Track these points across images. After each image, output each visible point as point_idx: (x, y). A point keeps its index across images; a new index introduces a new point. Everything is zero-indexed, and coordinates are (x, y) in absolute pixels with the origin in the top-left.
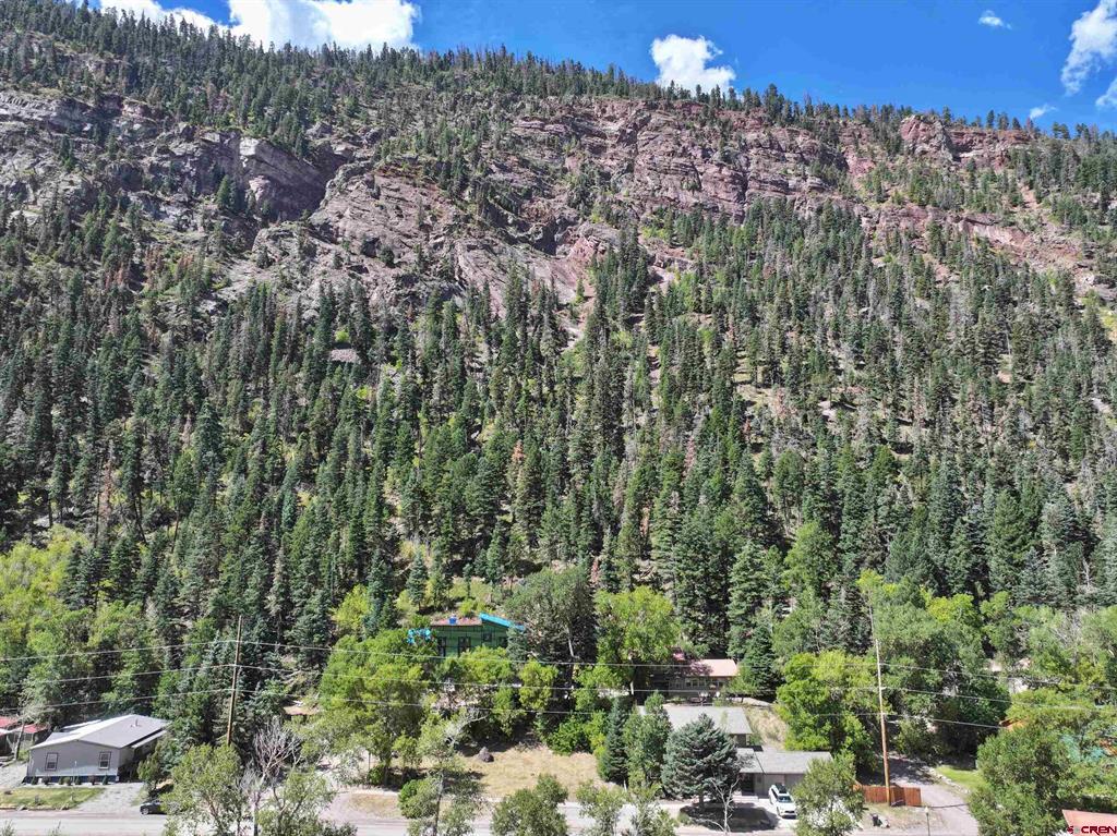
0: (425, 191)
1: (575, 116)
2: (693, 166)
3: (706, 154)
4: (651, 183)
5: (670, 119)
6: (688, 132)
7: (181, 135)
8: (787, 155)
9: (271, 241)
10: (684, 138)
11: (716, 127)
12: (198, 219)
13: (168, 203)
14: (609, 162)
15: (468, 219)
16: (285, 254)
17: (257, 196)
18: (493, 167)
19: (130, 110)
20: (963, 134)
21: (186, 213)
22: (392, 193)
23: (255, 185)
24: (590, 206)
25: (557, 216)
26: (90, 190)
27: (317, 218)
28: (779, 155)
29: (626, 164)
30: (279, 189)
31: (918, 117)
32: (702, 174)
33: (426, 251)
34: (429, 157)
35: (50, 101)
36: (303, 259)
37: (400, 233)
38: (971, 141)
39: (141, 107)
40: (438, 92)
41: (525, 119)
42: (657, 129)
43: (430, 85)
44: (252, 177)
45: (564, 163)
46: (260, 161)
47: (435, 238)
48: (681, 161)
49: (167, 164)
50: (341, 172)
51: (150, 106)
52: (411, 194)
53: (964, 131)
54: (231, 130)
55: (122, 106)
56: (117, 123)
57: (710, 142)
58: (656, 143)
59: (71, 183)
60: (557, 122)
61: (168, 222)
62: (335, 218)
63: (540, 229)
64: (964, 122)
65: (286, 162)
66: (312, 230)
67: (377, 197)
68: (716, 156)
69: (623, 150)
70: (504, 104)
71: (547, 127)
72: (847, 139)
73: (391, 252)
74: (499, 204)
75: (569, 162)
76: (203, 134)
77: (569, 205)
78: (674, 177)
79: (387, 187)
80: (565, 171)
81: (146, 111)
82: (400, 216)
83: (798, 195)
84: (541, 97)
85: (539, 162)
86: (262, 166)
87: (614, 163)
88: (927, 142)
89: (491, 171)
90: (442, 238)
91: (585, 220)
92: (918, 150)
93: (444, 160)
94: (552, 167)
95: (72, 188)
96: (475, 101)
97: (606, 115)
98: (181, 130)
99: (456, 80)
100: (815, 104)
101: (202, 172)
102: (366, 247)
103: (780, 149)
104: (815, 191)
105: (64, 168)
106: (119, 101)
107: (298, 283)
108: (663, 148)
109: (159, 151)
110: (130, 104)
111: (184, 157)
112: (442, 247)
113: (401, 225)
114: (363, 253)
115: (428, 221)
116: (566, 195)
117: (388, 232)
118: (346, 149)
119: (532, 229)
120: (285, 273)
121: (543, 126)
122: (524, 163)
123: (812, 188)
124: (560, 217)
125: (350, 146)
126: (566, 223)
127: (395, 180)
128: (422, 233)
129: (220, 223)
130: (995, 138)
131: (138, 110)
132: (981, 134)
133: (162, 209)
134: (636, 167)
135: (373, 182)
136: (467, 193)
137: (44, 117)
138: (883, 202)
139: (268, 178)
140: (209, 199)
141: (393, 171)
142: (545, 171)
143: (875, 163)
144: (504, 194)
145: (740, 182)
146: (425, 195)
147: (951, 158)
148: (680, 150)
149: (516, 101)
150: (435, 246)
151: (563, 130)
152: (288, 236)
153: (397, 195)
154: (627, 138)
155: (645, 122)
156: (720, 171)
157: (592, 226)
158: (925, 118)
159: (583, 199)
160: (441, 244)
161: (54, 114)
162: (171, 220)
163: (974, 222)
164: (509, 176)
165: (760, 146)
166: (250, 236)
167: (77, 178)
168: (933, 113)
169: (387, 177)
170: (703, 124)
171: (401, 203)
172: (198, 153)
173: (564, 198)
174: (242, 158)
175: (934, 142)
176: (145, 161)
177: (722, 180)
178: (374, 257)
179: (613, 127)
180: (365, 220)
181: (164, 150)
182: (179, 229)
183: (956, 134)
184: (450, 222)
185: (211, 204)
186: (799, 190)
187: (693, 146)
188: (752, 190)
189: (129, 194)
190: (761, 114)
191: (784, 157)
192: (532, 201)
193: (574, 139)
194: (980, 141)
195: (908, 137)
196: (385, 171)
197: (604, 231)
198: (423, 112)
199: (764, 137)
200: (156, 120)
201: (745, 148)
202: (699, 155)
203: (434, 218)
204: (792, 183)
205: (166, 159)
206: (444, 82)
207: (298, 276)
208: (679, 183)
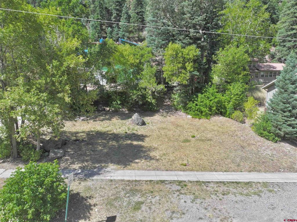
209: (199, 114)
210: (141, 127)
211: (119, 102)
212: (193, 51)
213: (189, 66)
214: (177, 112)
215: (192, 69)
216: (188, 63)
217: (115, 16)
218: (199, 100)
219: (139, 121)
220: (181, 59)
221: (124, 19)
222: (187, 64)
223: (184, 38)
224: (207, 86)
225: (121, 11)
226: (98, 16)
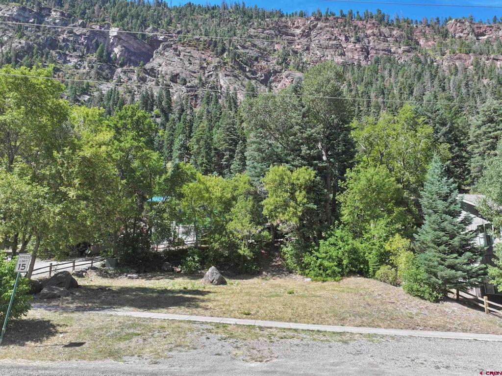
0: (203, 52)
1: (279, 26)
2: (341, 45)
3: (347, 39)
4: (319, 54)
5: (327, 24)
6: (337, 29)
7: (80, 25)
8: (388, 39)
9: (123, 73)
10: (335, 32)
11: (351, 28)
12: (86, 64)
13: (71, 56)
14: (297, 47)
15: (225, 64)
16: (130, 79)
17: (118, 56)
18: (239, 47)
19: (55, 14)
20: (481, 28)
21: (80, 61)
22: (187, 54)
23: (117, 50)
24: (288, 64)
25: (271, 69)
26: (30, 48)
27: (148, 66)
28: (385, 39)
29: (305, 47)
30: (129, 52)
31: (456, 20)
32: (345, 48)
33: (203, 79)
34: (206, 38)
35: (13, 8)
36: (139, 81)
37: (190, 71)
38: (485, 31)
39: (60, 12)
40: (212, 19)
41: (254, 29)
42: (321, 29)
43: (208, 16)
44: (116, 47)
45: (274, 47)
46: (120, 39)
47: (208, 73)
48: (335, 42)
49: (71, 39)
50: (161, 46)
51: (64, 12)
52: (196, 54)
53: (481, 26)
54: (105, 24)
55: (51, 12)
56: (48, 19)
57: (349, 34)
58: (321, 35)
59: (20, 43)
60: (270, 29)
61: (70, 65)
62: (157, 66)
63: (263, 75)
64: (481, 22)
65: (133, 40)
66: (145, 71)
67: (179, 55)
68: (352, 39)
69: (304, 41)
70: (244, 23)
71: (265, 32)
72: (418, 33)
73: (185, 80)
74: (242, 62)
75: (276, 47)
76: (91, 26)
77: (277, 64)
78: (331, 50)
79: (184, 51)
80: (275, 51)
81: (62, 14)
82: (191, 64)
83: (396, 55)
84: (262, 20)
85: (262, 46)
86: (121, 41)
87: (299, 47)
88: (462, 32)
89: (238, 48)
90: (212, 72)
91: (285, 70)
92: (457, 36)
93: (214, 40)
94: (268, 49)
95: (20, 45)
96: (229, 21)
97: (295, 26)
98: (80, 23)
99: (220, 14)
100: (401, 18)
101: (90, 43)
102: (173, 78)
103: (385, 36)
104: (406, 53)
105: (17, 37)
106: (50, 10)
107: (135, 91)
108: (325, 37)
109: (68, 32)
110: (55, 11)
111: (81, 35)
112: (212, 77)
113: (191, 67)
114: (170, 80)
115: (205, 65)
116: (276, 60)
117: (184, 71)
118: (165, 38)
119: (259, 74)
120: (129, 87)
121: (263, 31)
122: (254, 45)
123: (404, 51)
124: (273, 69)
125: (166, 37)
126: (276, 72)
127: (188, 48)
128: (201, 71)
129: (97, 65)
130: (498, 28)
131: (59, 14)
132: (490, 27)
133: (68, 59)
134: (311, 48)
135: (177, 49)
136: (225, 54)
137: (10, 15)
138: (444, 55)
139: (124, 47)
140: (93, 56)
141: (187, 44)
142: (265, 50)
143: (435, 41)
144: (244, 58)
145: (366, 51)
146: (203, 54)
147: (475, 39)
148: (334, 37)
149: (250, 22)
150: (208, 77)
151: (273, 33)
152: (132, 72)
153: (189, 54)
154: (306, 34)
155: (315, 26)
156: (355, 46)
157: (290, 72)
158: (460, 20)
159: (284, 62)
160: (211, 75)
161: (15, 13)
162: (72, 64)
163: (497, 60)
164: (247, 51)
165: (375, 35)
166: (113, 72)
167: (23, 41)
168: (464, 18)
169: (184, 47)
170: (345, 27)
171: (191, 58)
172: (88, 34)
173: (275, 61)
174: (110, 37)
175: (466, 32)
176: (61, 37)
177: (356, 50)
178: (176, 82)
179: (298, 31)
180: (172, 66)
181: (71, 32)
182: (76, 68)
183: (477, 27)
184: (216, 64)
185: (93, 57)
186: (397, 53)
187: (340, 35)
188: (372, 55)
189: (51, 51)
190: (374, 21)
191: (387, 40)
192: (259, 62)
193: (279, 36)
194: (490, 30)
195: (451, 30)
196: (183, 44)
197: (296, 74)
198: (204, 26)
199: (376, 31)
200: (67, 19)
201: (367, 36)
202: (344, 39)
203: (208, 64)
204: (392, 50)
205: (72, 36)
206: (214, 14)
207: (136, 89)
208: (333, 53)
209: (324, 273)
210: (216, 286)
211: (197, 259)
212: (304, 174)
213: (300, 196)
214: (291, 274)
215: (305, 200)
216: (299, 191)
217: (228, 158)
218: (321, 250)
219: (214, 277)
220: (288, 187)
221: (238, 160)
222: (297, 193)
223: (293, 159)
224: (332, 227)
225: (234, 151)
226: (203, 160)
